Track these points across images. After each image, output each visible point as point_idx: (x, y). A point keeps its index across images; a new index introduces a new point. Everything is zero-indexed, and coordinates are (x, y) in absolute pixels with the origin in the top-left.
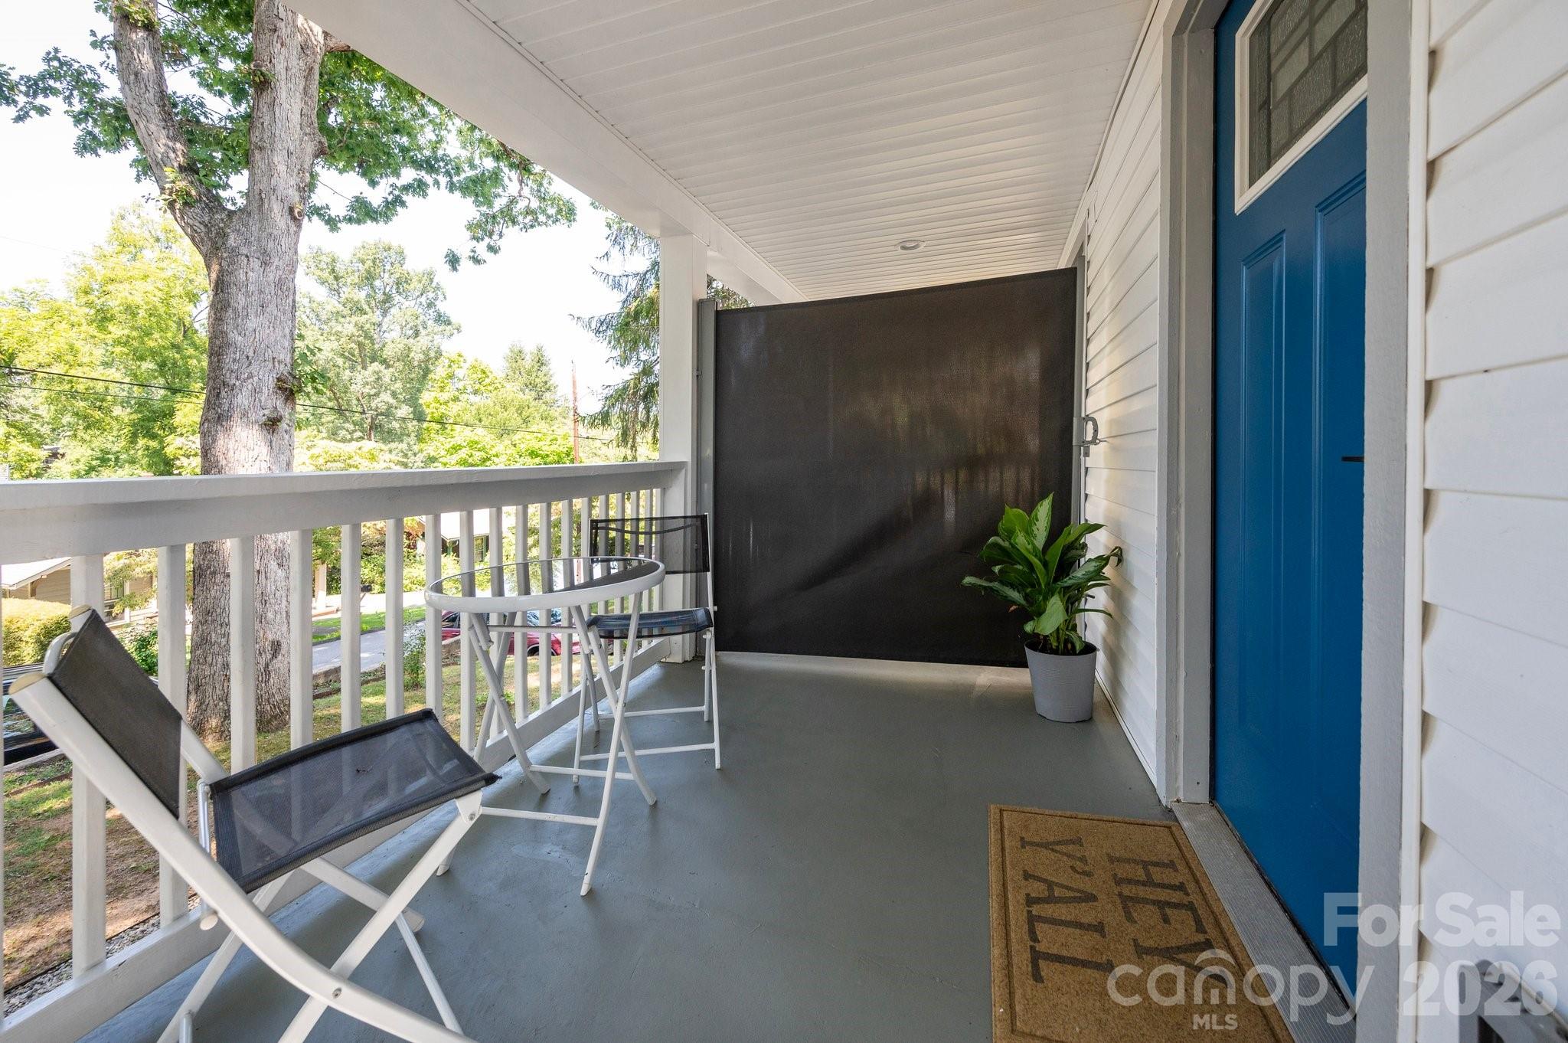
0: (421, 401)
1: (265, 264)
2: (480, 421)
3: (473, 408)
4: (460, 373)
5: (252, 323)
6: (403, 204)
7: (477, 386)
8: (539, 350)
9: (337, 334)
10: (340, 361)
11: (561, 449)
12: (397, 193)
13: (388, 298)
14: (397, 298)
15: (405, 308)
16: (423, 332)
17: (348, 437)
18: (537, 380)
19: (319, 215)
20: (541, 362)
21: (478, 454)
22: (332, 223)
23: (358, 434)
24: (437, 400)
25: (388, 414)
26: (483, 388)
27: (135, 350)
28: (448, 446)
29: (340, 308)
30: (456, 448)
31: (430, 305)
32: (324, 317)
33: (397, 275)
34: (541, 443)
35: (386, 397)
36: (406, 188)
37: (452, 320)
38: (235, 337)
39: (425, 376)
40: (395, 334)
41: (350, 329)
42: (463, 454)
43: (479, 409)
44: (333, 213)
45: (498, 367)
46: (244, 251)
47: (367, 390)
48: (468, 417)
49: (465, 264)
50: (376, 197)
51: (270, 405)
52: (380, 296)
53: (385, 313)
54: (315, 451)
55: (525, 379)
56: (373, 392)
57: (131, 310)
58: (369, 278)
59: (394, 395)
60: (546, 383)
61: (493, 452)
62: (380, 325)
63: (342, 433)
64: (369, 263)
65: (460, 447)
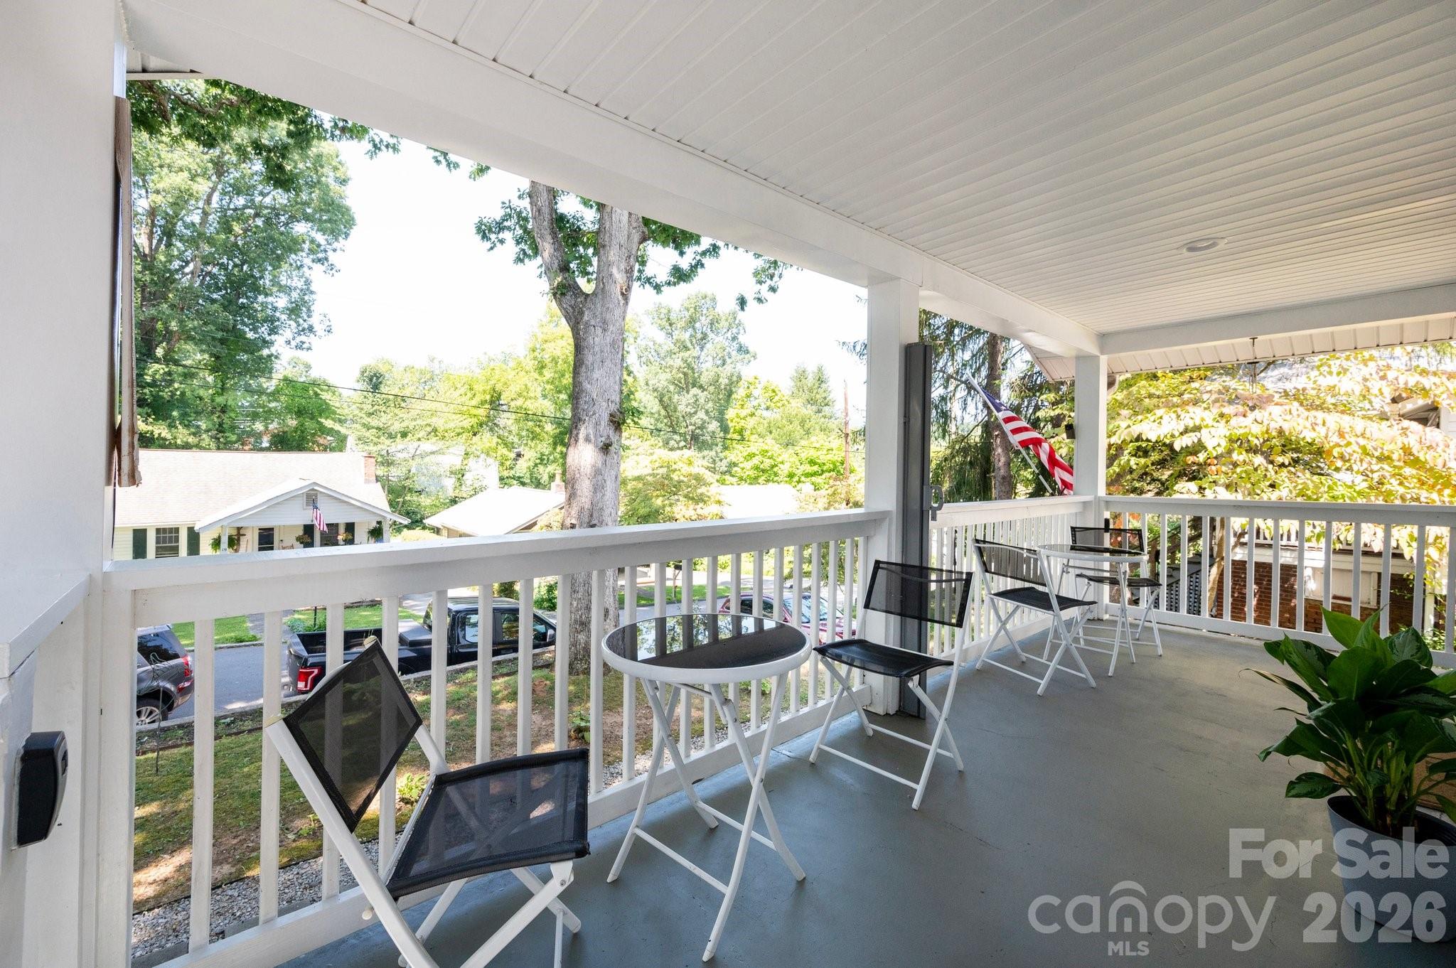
0: (727, 417)
1: (605, 330)
2: (771, 432)
3: (765, 422)
4: (756, 393)
5: (597, 374)
6: (702, 266)
7: (769, 403)
8: (820, 369)
9: (671, 367)
10: (672, 388)
11: (836, 458)
12: (698, 258)
13: (705, 337)
14: (711, 335)
15: (717, 341)
16: (729, 361)
17: (676, 446)
18: (818, 396)
19: (650, 283)
20: (821, 381)
21: (768, 461)
22: (657, 288)
23: (683, 444)
24: (738, 416)
25: (702, 428)
26: (773, 405)
27: (557, 387)
28: (746, 454)
29: (672, 346)
30: (752, 456)
31: (734, 338)
32: (662, 355)
33: (711, 317)
34: (819, 453)
35: (701, 414)
36: (704, 253)
37: (751, 349)
38: (586, 386)
39: (730, 396)
40: (709, 365)
41: (678, 363)
42: (756, 461)
43: (769, 423)
44: (658, 280)
45: (785, 385)
46: (593, 322)
47: (688, 410)
48: (761, 429)
49: (751, 304)
50: (685, 263)
51: (605, 434)
52: (699, 336)
53: (702, 349)
54: (654, 457)
55: (806, 396)
56: (692, 411)
57: (554, 360)
58: (692, 321)
59: (707, 412)
60: (825, 398)
61: (780, 460)
62: (698, 358)
63: (672, 443)
64: (692, 310)
65: (753, 455)
